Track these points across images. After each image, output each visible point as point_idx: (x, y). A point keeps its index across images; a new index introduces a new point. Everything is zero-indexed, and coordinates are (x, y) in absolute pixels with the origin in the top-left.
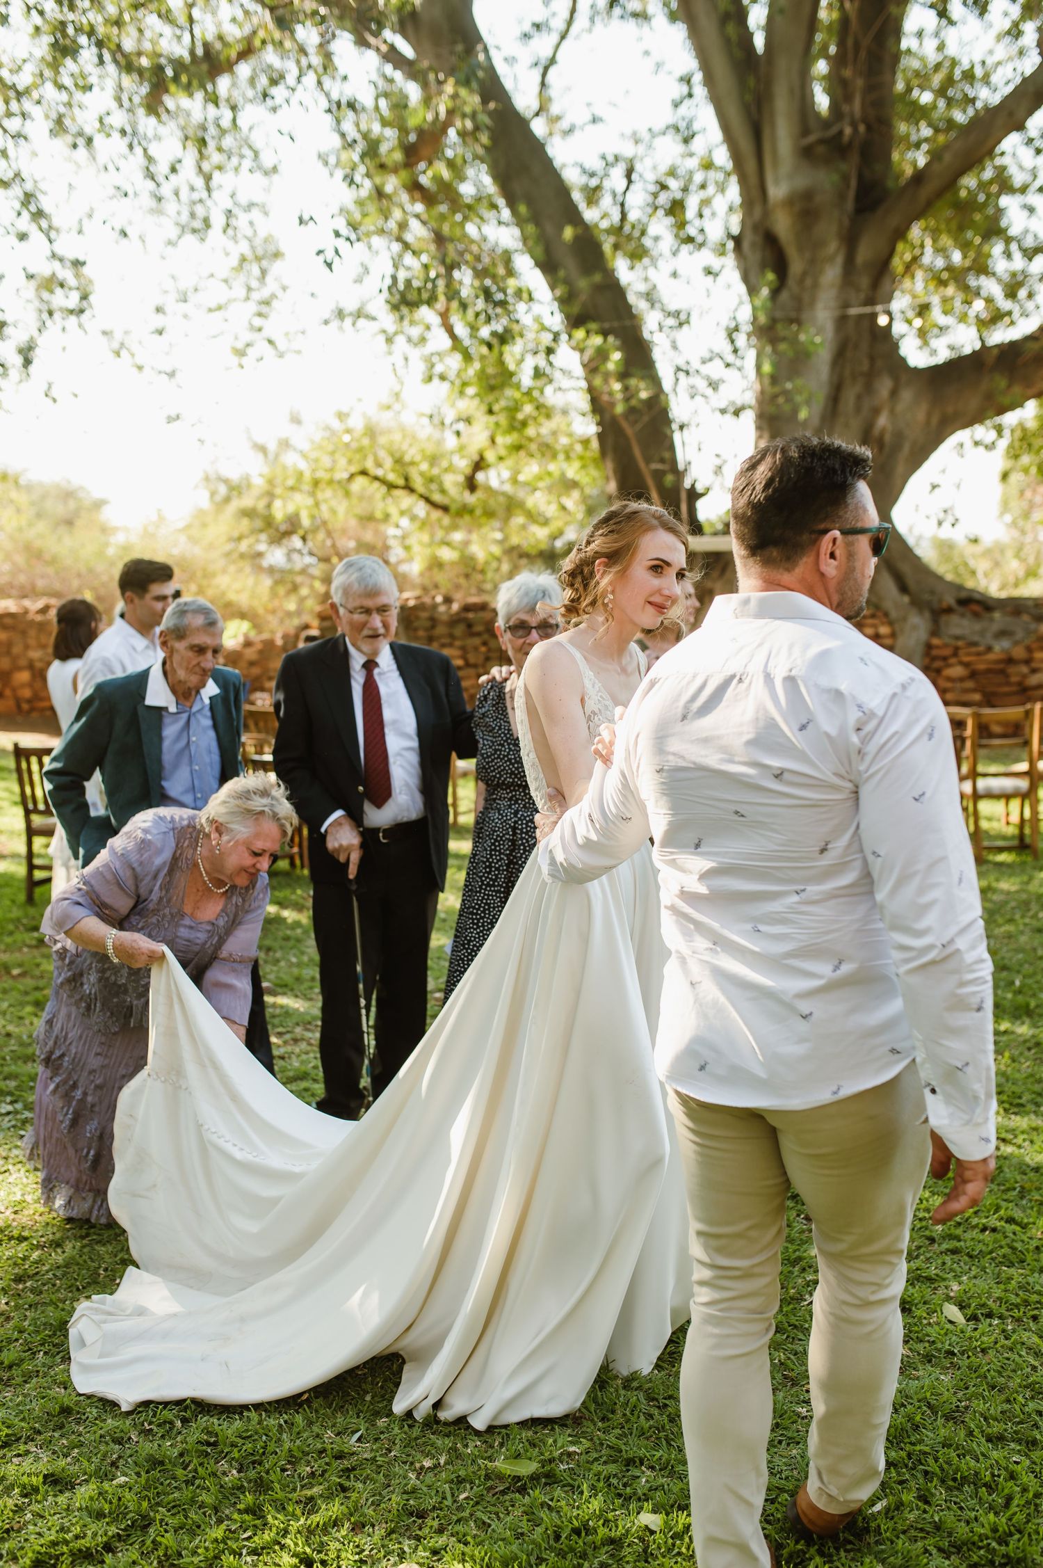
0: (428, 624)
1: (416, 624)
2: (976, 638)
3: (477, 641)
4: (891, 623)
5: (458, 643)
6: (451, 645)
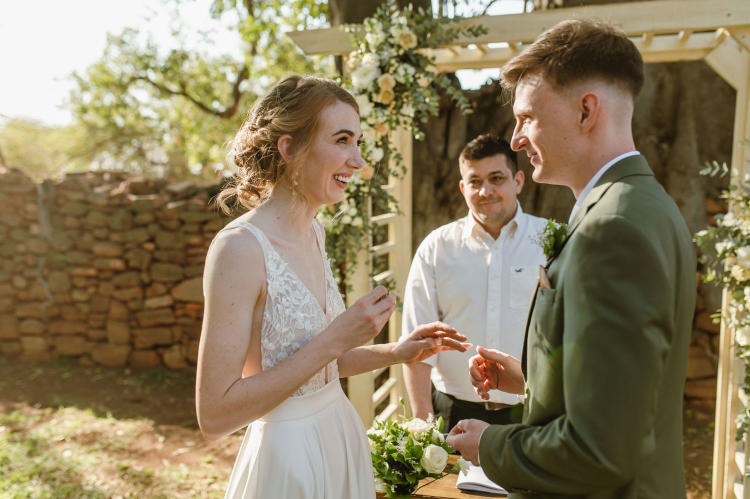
0: (79, 209)
1: (63, 210)
3: (141, 235)
5: (115, 237)
6: (107, 239)
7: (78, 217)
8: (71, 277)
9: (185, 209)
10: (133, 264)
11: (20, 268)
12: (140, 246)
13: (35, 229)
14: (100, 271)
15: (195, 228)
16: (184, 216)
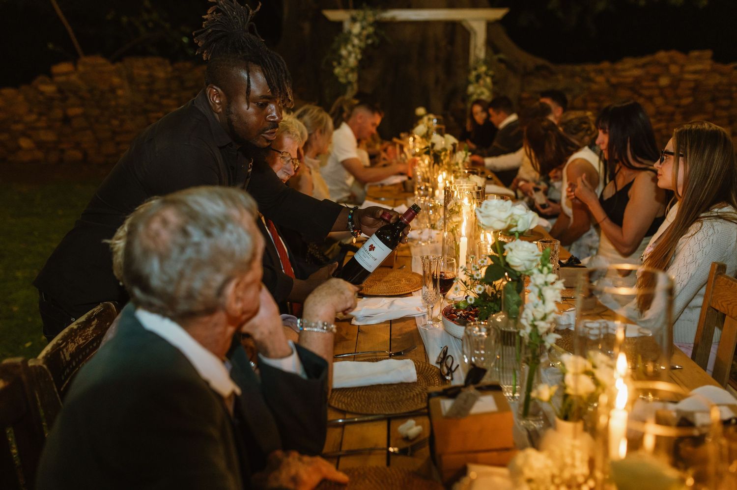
5: (174, 95)
6: (169, 97)
7: (147, 85)
11: (114, 114)
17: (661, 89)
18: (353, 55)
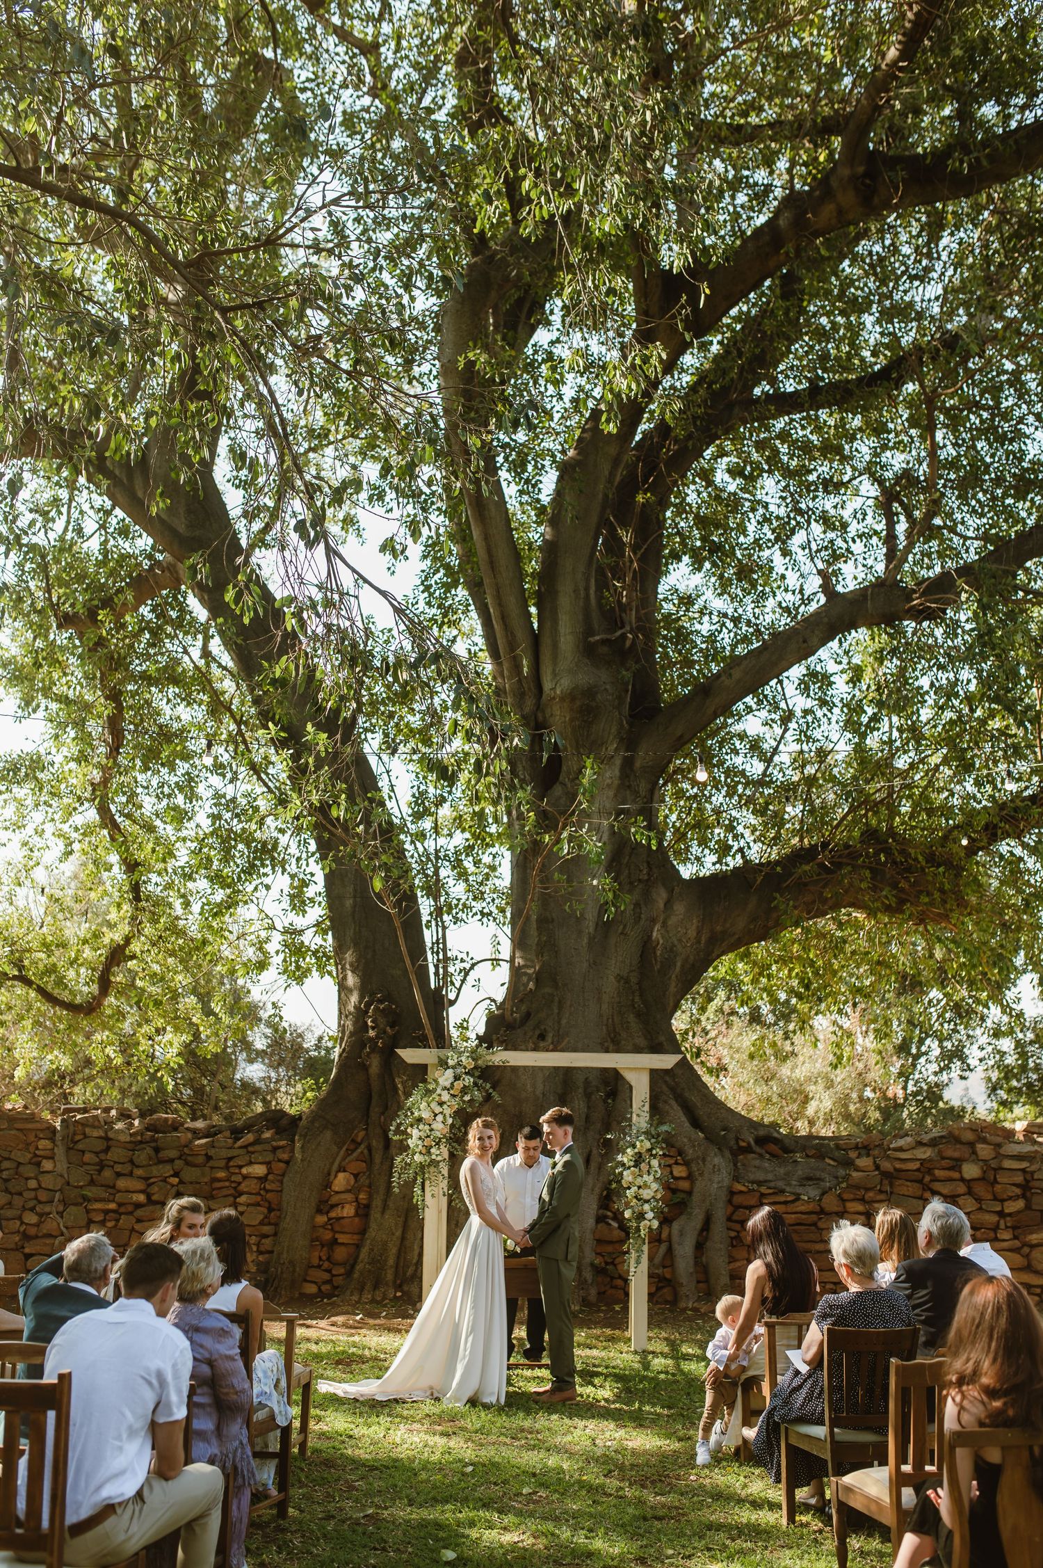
0: (101, 1145)
1: (80, 1146)
2: (781, 1184)
3: (167, 1170)
4: (687, 1164)
5: (139, 1172)
6: (131, 1174)
7: (97, 1153)
8: (88, 1211)
9: (212, 1145)
10: (154, 1198)
11: (31, 1204)
12: (165, 1180)
13: (47, 1165)
14: (120, 1205)
15: (223, 1163)
16: (211, 1152)
17: (968, 1183)
18: (440, 1118)
